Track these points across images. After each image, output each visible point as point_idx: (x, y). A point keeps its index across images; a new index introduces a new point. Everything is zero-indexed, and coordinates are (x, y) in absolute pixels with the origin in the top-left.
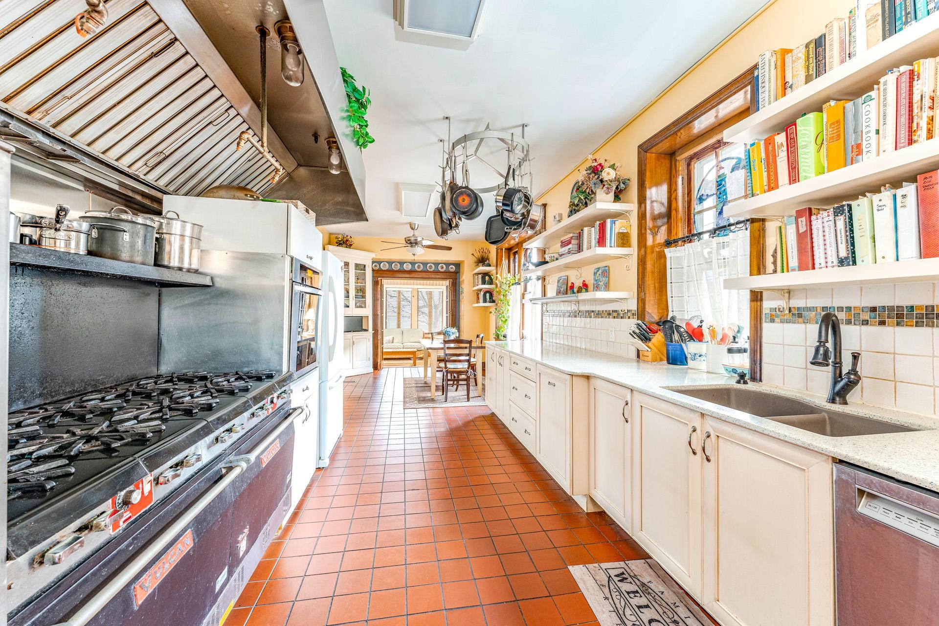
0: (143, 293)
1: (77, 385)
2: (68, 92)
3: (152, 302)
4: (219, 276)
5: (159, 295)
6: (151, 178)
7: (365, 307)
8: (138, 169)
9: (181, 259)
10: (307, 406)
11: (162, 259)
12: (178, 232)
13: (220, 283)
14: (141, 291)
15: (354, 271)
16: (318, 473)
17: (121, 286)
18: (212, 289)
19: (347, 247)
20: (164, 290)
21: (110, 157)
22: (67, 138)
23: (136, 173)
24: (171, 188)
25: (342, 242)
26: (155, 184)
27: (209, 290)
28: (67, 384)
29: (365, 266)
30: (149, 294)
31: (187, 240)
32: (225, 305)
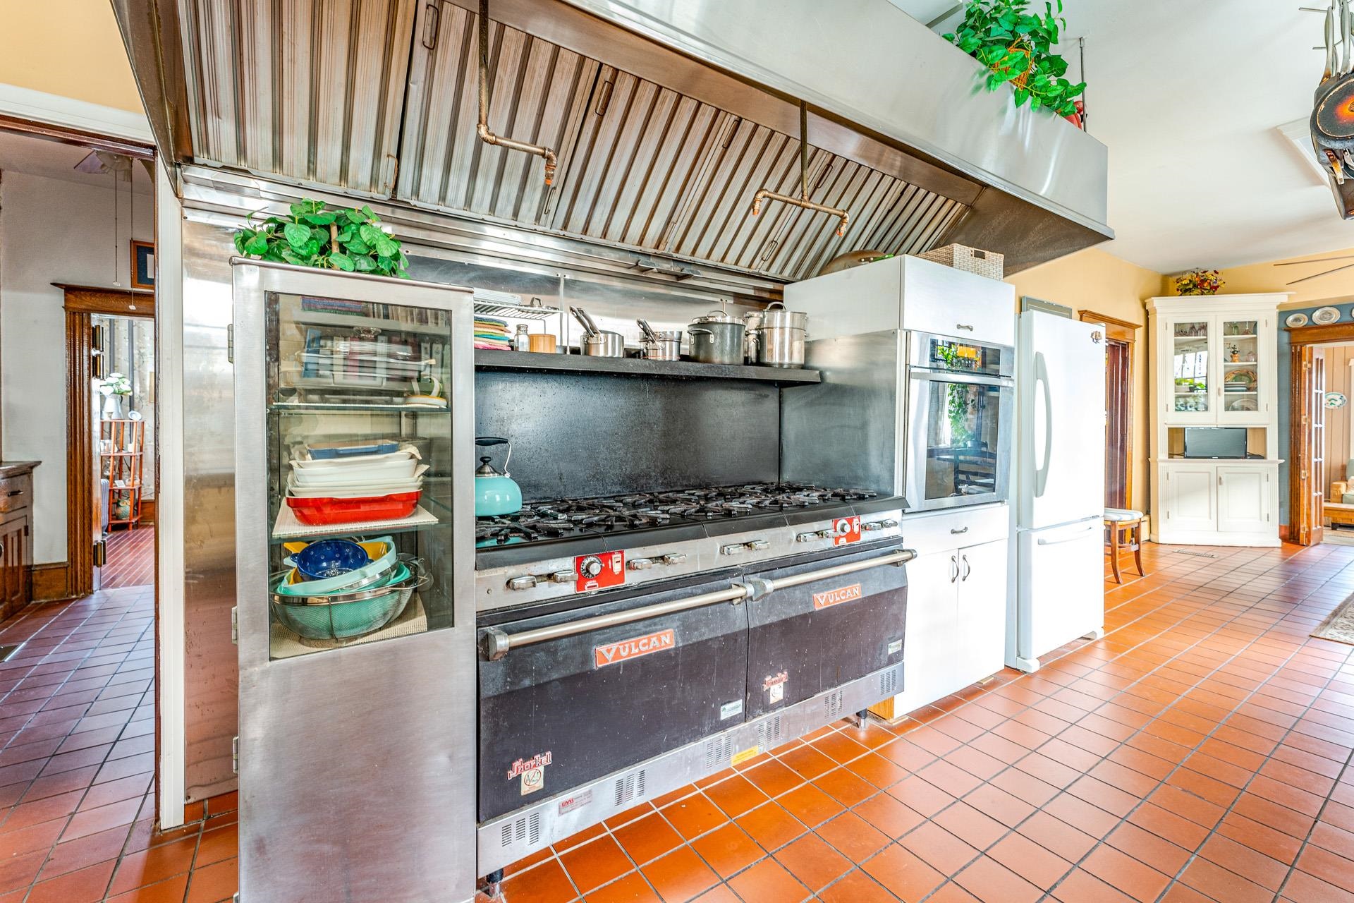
0: (761, 395)
1: (692, 481)
2: (674, 219)
3: (771, 405)
4: (827, 369)
5: (780, 396)
6: (773, 272)
7: (1257, 409)
8: (760, 267)
9: (782, 355)
10: (964, 559)
11: (764, 357)
12: (778, 325)
13: (831, 378)
14: (757, 392)
15: (1221, 337)
16: (1009, 676)
17: (735, 389)
18: (822, 385)
19: (1202, 294)
20: (786, 391)
21: (729, 263)
22: (688, 258)
23: (757, 271)
24: (799, 276)
25: (1191, 286)
26: (779, 276)
27: (819, 387)
28: (684, 478)
29: (1256, 324)
30: (767, 396)
31: (787, 331)
32: (834, 404)
